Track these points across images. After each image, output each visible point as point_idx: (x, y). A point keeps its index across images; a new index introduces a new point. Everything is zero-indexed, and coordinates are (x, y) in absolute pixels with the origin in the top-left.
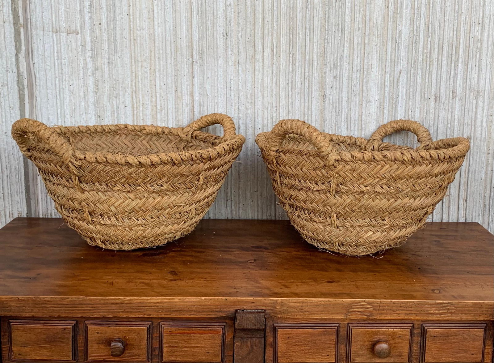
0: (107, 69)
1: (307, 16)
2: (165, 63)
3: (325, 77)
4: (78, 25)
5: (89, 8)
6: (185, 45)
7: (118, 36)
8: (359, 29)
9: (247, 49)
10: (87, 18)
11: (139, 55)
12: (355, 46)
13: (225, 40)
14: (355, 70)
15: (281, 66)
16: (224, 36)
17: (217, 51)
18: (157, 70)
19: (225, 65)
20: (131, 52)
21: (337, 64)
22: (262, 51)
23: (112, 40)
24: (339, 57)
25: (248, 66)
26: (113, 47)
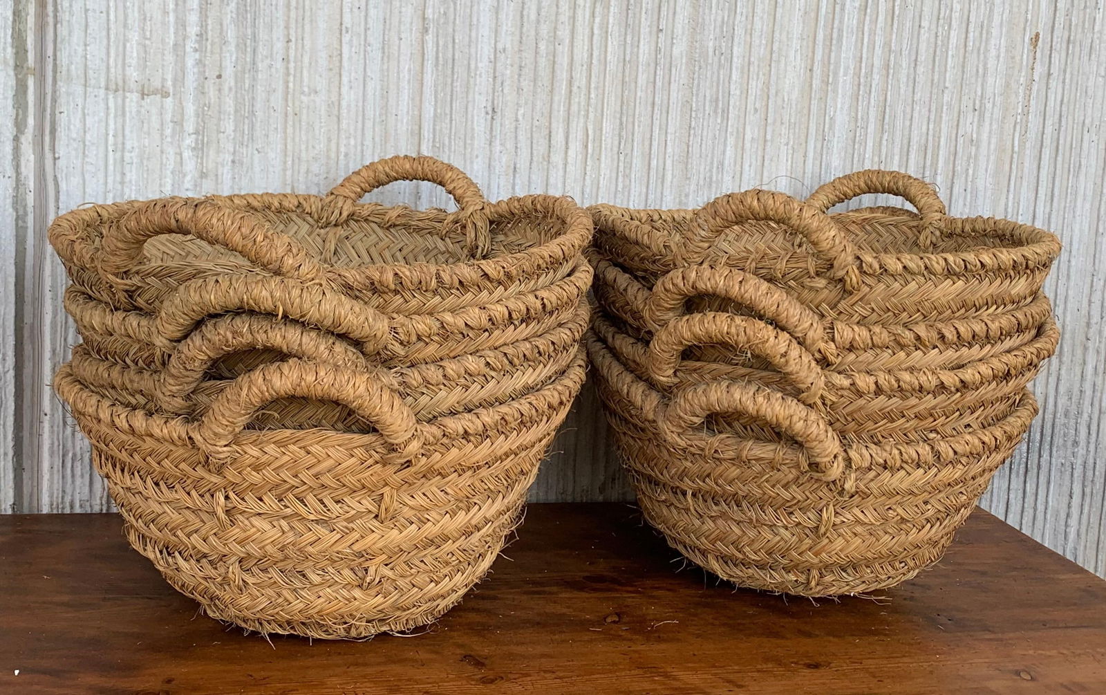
0: (229, 176)
1: (657, 81)
4: (169, 77)
5: (196, 41)
6: (405, 129)
7: (259, 105)
8: (756, 110)
9: (534, 141)
10: (190, 62)
11: (303, 147)
12: (748, 145)
13: (489, 123)
15: (601, 178)
16: (487, 113)
17: (472, 145)
20: (286, 140)
21: (711, 178)
22: (564, 147)
23: (245, 114)
24: (715, 165)
25: (534, 177)
26: (246, 127)
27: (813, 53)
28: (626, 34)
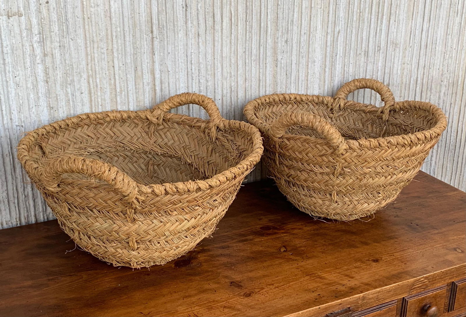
0: (59, 54)
2: (123, 42)
3: (277, 43)
4: (21, 5)
6: (144, 20)
7: (69, 15)
9: (207, 20)
11: (94, 35)
12: (304, 11)
13: (184, 12)
14: (302, 33)
15: (239, 34)
16: (183, 8)
17: (177, 25)
18: (115, 50)
19: (185, 38)
20: (85, 32)
21: (288, 29)
22: (220, 21)
23: (63, 21)
24: (290, 22)
25: (208, 38)
26: (64, 27)
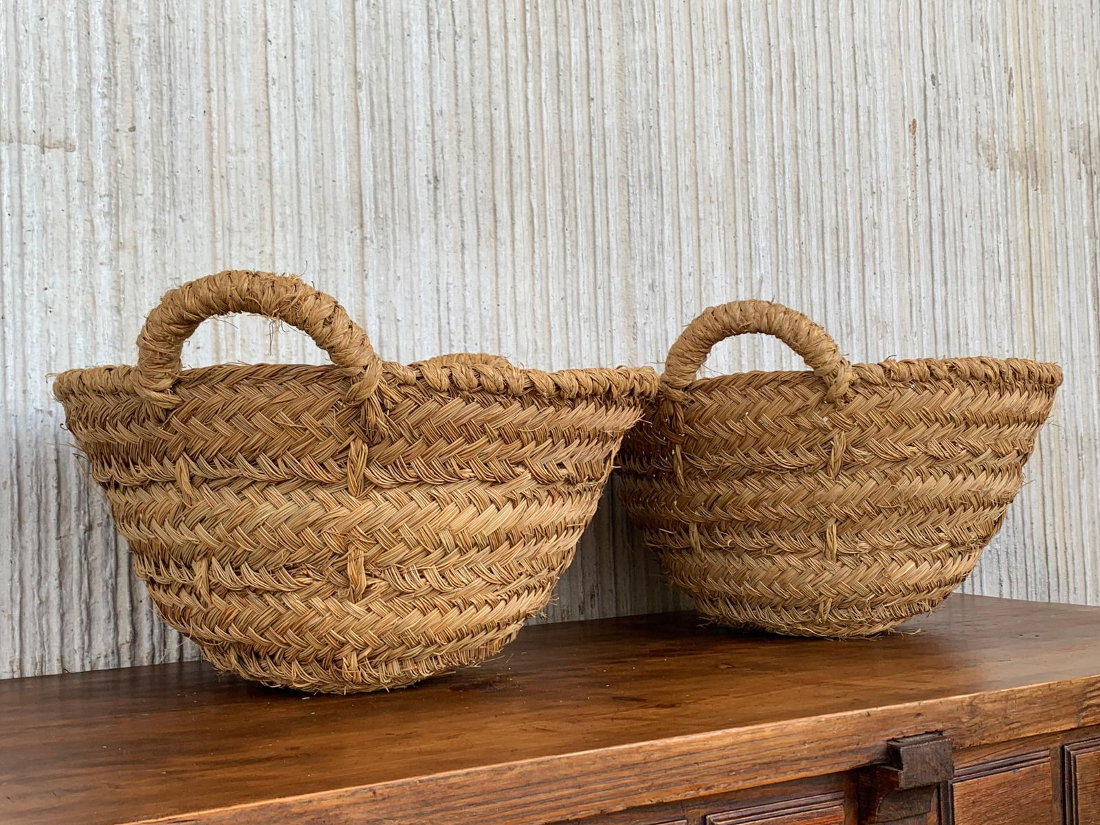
0: (151, 249)
1: (594, 152)
2: (297, 240)
3: (633, 286)
4: (74, 127)
5: (104, 85)
6: (344, 197)
7: (179, 164)
8: (687, 188)
9: (480, 215)
10: (98, 111)
11: (234, 215)
12: (683, 224)
13: (431, 192)
14: (685, 272)
15: (550, 256)
16: (429, 182)
17: (417, 217)
18: (278, 255)
19: (434, 251)
20: (213, 206)
21: (653, 258)
22: (509, 223)
23: (166, 175)
24: (656, 244)
25: (482, 254)
26: (167, 188)
27: (731, 131)
28: (559, 101)
